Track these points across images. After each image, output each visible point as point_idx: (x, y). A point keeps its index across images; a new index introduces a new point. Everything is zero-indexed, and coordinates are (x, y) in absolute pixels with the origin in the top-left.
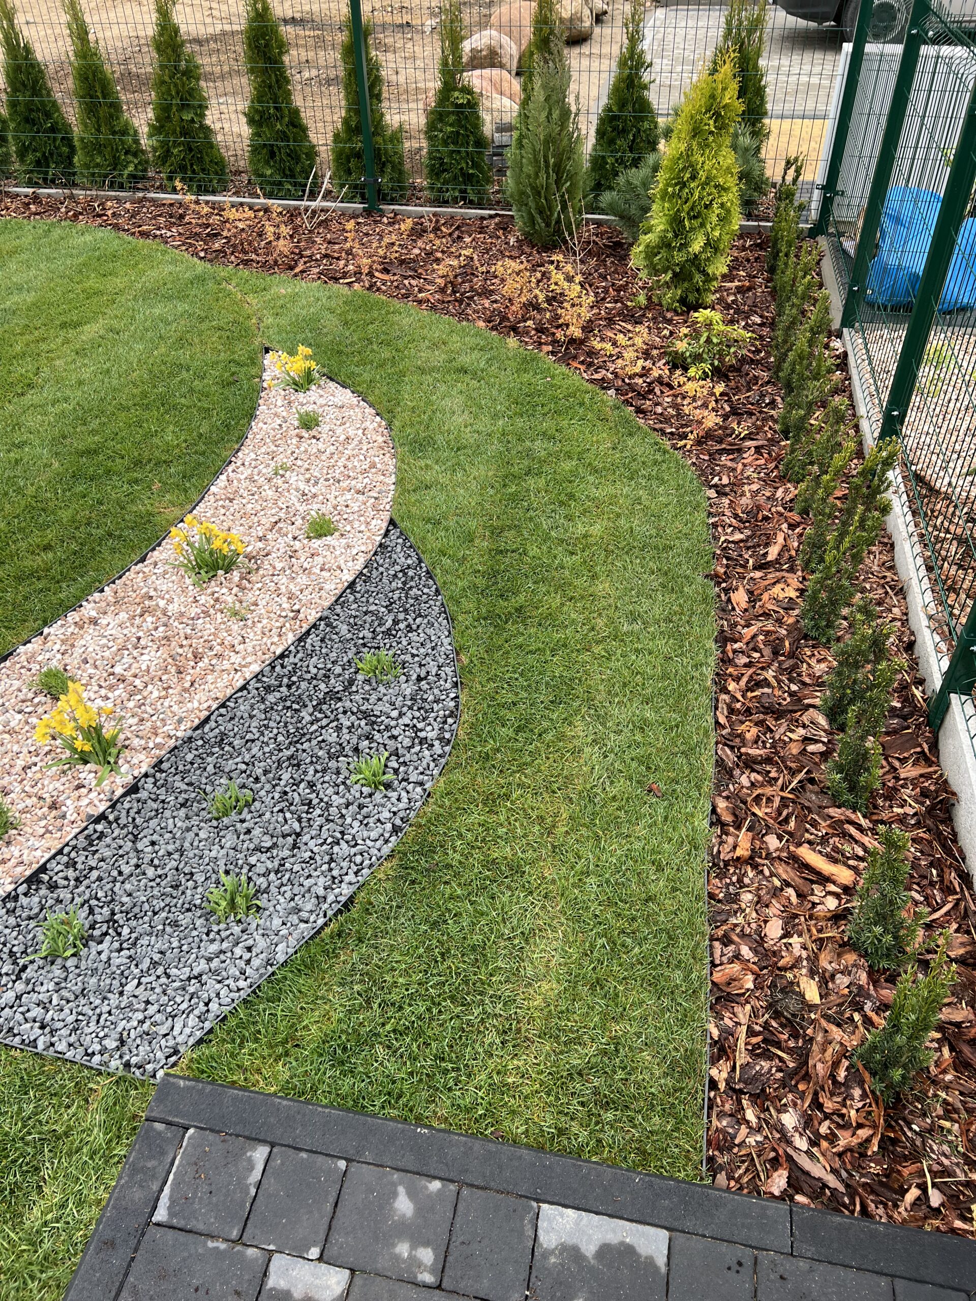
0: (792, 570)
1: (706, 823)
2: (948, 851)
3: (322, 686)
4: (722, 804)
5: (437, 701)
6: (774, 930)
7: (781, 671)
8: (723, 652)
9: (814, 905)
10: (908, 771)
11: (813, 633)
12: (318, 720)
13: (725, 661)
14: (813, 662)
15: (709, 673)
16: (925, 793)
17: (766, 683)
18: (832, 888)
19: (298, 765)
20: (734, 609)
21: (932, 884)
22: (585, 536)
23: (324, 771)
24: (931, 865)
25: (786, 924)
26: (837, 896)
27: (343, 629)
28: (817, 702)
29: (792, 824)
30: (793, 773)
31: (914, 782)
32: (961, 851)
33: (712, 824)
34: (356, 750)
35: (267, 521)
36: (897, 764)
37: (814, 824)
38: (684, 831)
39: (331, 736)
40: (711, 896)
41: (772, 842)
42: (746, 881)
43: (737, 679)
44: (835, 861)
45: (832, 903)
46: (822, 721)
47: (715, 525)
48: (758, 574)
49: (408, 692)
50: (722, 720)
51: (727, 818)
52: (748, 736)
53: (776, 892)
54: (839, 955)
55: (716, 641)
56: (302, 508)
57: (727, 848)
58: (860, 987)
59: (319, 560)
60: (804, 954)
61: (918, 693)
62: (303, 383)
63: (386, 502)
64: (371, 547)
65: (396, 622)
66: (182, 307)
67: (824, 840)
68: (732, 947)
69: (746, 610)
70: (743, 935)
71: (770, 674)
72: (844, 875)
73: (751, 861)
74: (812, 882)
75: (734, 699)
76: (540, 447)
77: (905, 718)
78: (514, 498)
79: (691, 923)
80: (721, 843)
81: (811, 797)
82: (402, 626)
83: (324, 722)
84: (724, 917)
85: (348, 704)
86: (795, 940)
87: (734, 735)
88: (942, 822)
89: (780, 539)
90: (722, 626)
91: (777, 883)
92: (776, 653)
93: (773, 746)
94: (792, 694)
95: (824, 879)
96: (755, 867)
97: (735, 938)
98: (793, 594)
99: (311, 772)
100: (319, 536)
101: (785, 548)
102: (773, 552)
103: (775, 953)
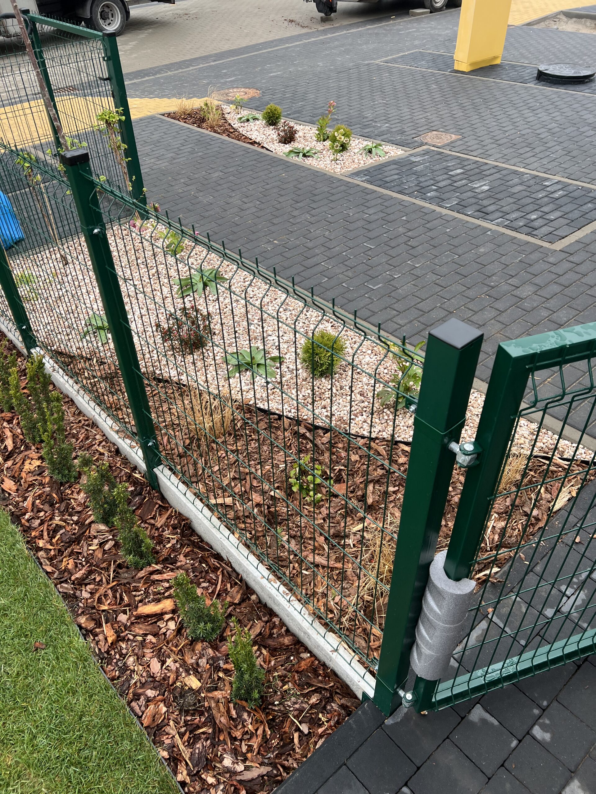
0: (27, 448)
1: (82, 640)
2: (203, 549)
4: (82, 620)
6: (155, 666)
7: (62, 513)
8: (22, 526)
9: (165, 634)
10: (160, 521)
11: (65, 480)
13: (26, 530)
14: (75, 496)
15: (22, 546)
16: (175, 527)
17: (58, 528)
18: (167, 617)
20: (9, 494)
21: (207, 572)
24: (201, 563)
25: (158, 658)
26: (172, 619)
28: (92, 518)
29: (126, 598)
30: (107, 569)
31: (166, 525)
32: (208, 544)
33: (85, 636)
36: (152, 521)
37: (136, 589)
40: (112, 679)
41: (123, 618)
42: (124, 651)
43: (41, 537)
44: (159, 601)
45: (172, 625)
46: (102, 527)
48: (9, 463)
50: (49, 569)
51: (91, 625)
52: (70, 567)
53: (143, 644)
54: (193, 650)
55: (13, 523)
57: (102, 643)
58: (212, 658)
60: (178, 665)
61: (137, 476)
67: (146, 592)
68: (142, 698)
69: (17, 490)
70: (143, 685)
71: (57, 520)
72: (167, 604)
73: (120, 638)
74: (156, 622)
75: (47, 551)
77: (140, 494)
79: (113, 708)
80: (97, 643)
81: (125, 575)
84: (127, 685)
86: (169, 662)
87: (62, 572)
88: (191, 535)
89: (8, 434)
90: (10, 510)
91: (140, 638)
92: (52, 505)
93: (87, 562)
94: (76, 523)
95: (159, 616)
96: (123, 639)
97: (141, 691)
98: (38, 463)
101: (15, 437)
102: (9, 443)
103: (164, 679)
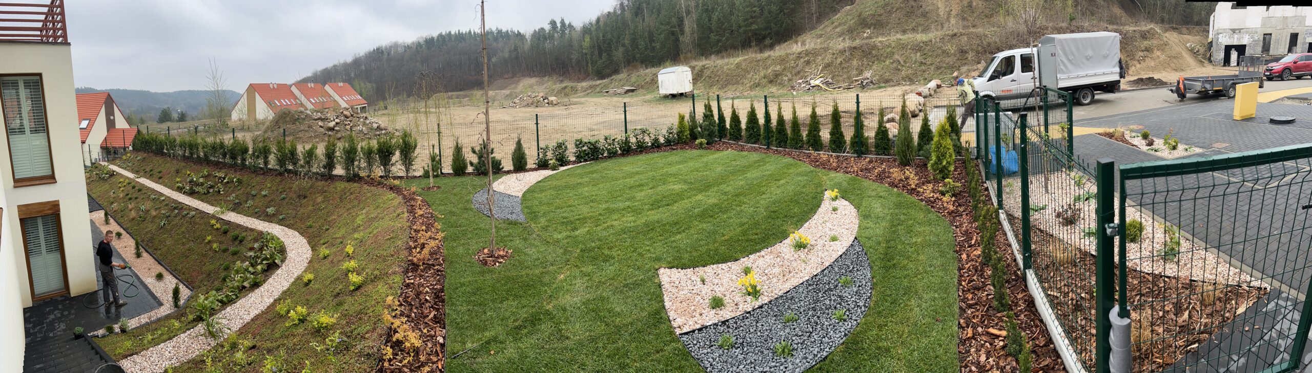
0: (979, 246)
1: (957, 328)
2: (1035, 315)
3: (827, 286)
4: (962, 321)
5: (864, 293)
6: (983, 358)
7: (978, 276)
8: (960, 273)
9: (996, 346)
10: (1020, 296)
11: (986, 263)
12: (824, 297)
13: (961, 276)
14: (988, 271)
15: (956, 281)
16: (1025, 301)
17: (974, 280)
18: (1001, 338)
19: (815, 310)
20: (962, 260)
21: (1032, 327)
22: (916, 242)
23: (824, 313)
24: (1031, 321)
25: (987, 355)
26: (1003, 341)
27: (836, 269)
28: (990, 283)
29: (986, 322)
30: (984, 306)
31: (1022, 298)
32: (1039, 314)
33: (959, 328)
34: (835, 308)
35: (819, 236)
36: (1016, 295)
37: (993, 320)
38: (950, 331)
39: (827, 302)
40: (960, 352)
41: (980, 329)
42: (972, 344)
43: (965, 281)
44: (1000, 330)
45: (1001, 343)
46: (992, 288)
47: (955, 237)
48: (969, 249)
49: (855, 290)
50: (961, 294)
51: (964, 325)
52: (969, 298)
53: (982, 346)
54: (1006, 359)
55: (958, 270)
56: (829, 233)
57: (964, 335)
59: (832, 248)
60: (994, 363)
61: (1019, 273)
62: (835, 199)
63: (855, 233)
64: (848, 245)
65: (853, 268)
66: (806, 178)
67: (997, 324)
68: (968, 368)
70: (972, 363)
71: (975, 278)
72: (1004, 333)
73: (973, 337)
74: (994, 339)
75: (964, 287)
76: (902, 217)
77: (1016, 281)
78: (894, 232)
79: (952, 363)
80: (963, 333)
81: (991, 312)
82: (855, 269)
83: (826, 297)
84: (964, 359)
85: (834, 293)
86: (991, 360)
87: (965, 298)
88: (1032, 307)
89: (975, 238)
90: (959, 266)
91: (983, 342)
92: (976, 271)
93: (978, 299)
94: (982, 282)
95: (997, 337)
96: (975, 339)
97: (969, 365)
98: (980, 253)
99: (819, 313)
100: (833, 241)
101: (977, 240)
102: (973, 242)
103: (984, 366)
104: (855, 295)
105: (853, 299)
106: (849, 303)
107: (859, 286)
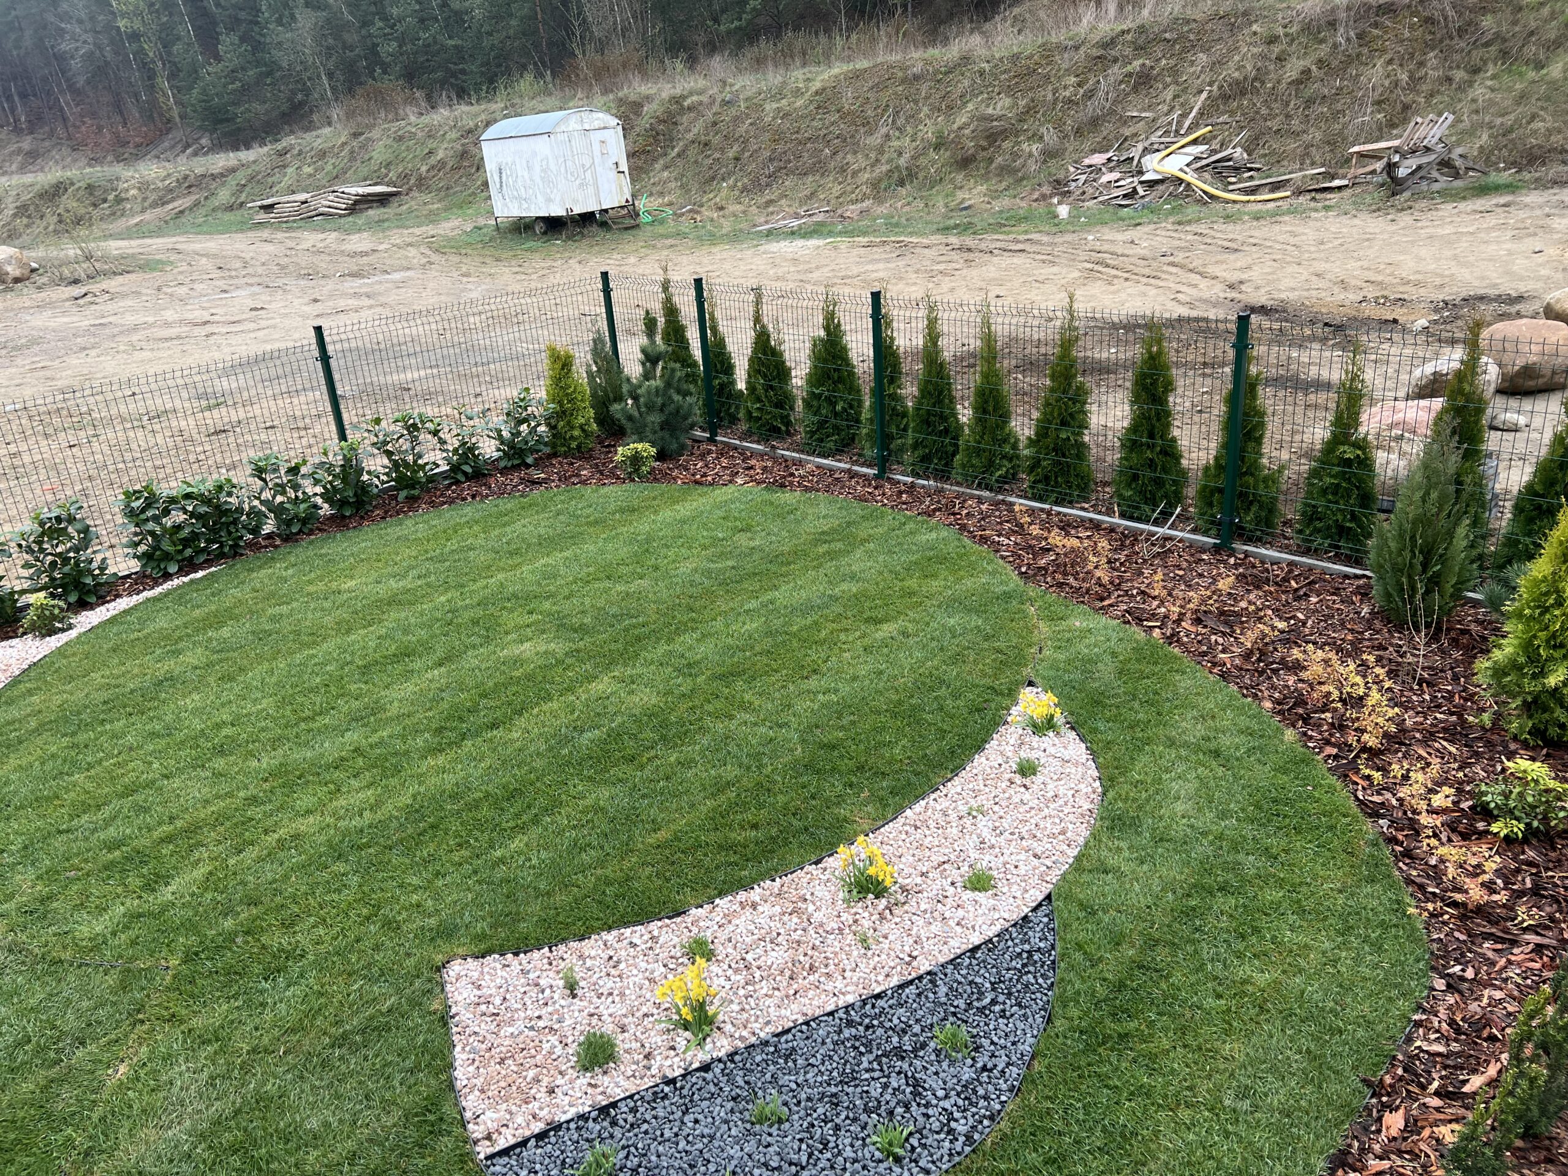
3: (895, 1039)
5: (986, 1098)
12: (873, 1070)
23: (853, 1121)
27: (943, 990)
34: (890, 1113)
35: (937, 859)
39: (876, 1090)
49: (965, 1077)
56: (974, 854)
59: (961, 913)
62: (1044, 725)
63: (1056, 874)
64: (1015, 917)
65: (994, 1002)
82: (997, 1008)
83: (877, 1075)
85: (905, 1066)
99: (842, 1116)
100: (975, 889)
104: (958, 1095)
105: (947, 1104)
106: (930, 1112)
107: (984, 1068)
